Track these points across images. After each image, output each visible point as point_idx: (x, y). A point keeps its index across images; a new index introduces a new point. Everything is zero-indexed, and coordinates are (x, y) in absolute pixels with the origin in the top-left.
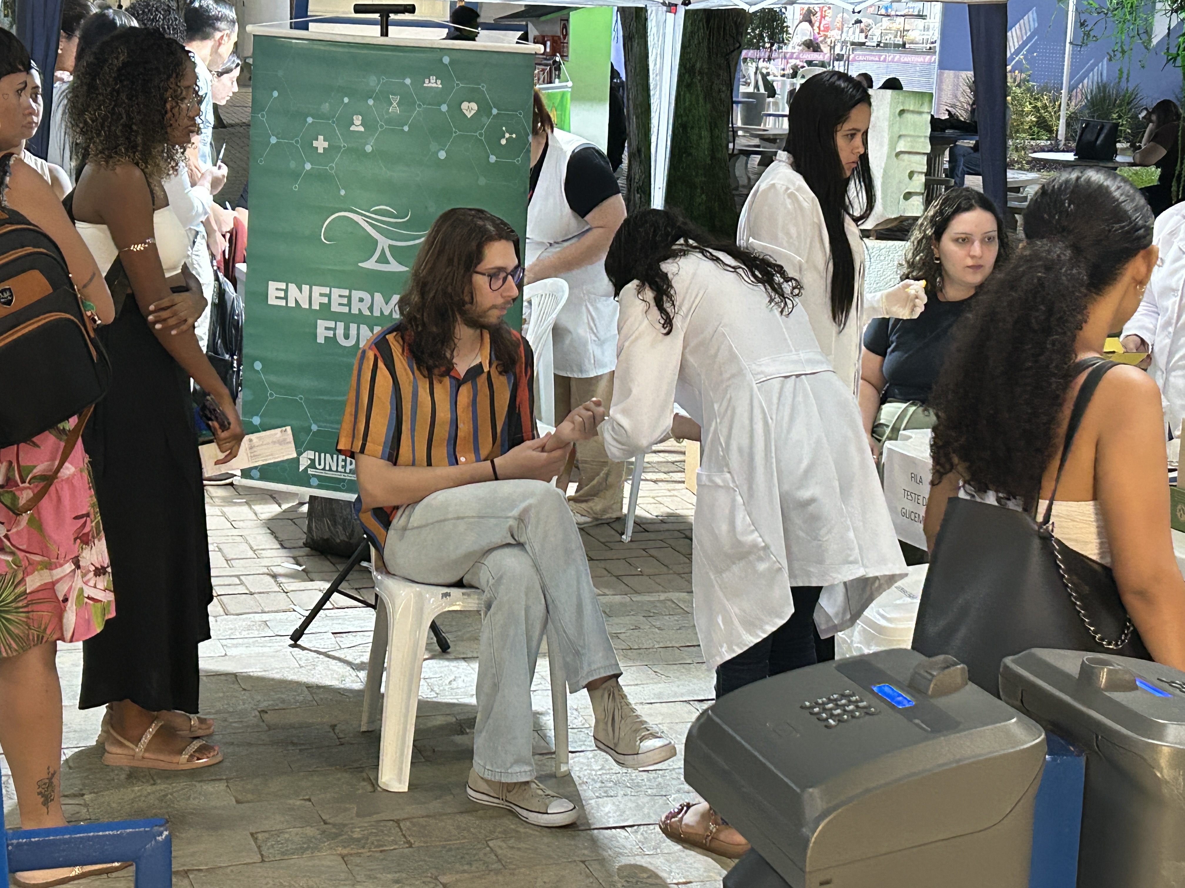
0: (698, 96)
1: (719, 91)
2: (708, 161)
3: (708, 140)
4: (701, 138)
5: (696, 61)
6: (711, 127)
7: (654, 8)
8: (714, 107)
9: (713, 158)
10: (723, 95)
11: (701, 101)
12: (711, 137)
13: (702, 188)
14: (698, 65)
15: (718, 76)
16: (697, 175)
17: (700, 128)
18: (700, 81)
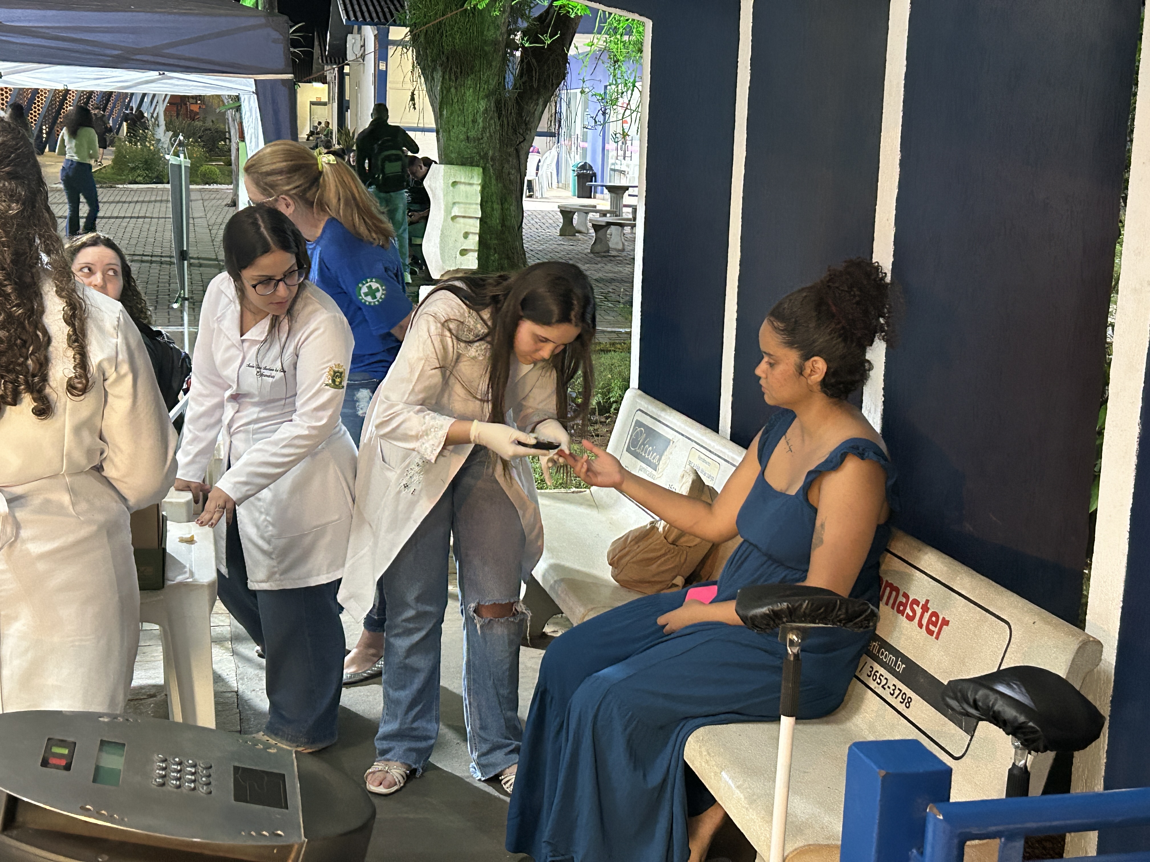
0: (490, 177)
1: (509, 174)
2: (499, 228)
3: (499, 212)
4: (493, 210)
5: (489, 150)
6: (501, 200)
7: (246, 97)
8: (504, 186)
9: (503, 225)
10: (512, 177)
11: (494, 182)
12: (502, 209)
13: (495, 249)
14: (491, 153)
15: (508, 161)
16: (491, 238)
17: (492, 203)
18: (492, 166)
